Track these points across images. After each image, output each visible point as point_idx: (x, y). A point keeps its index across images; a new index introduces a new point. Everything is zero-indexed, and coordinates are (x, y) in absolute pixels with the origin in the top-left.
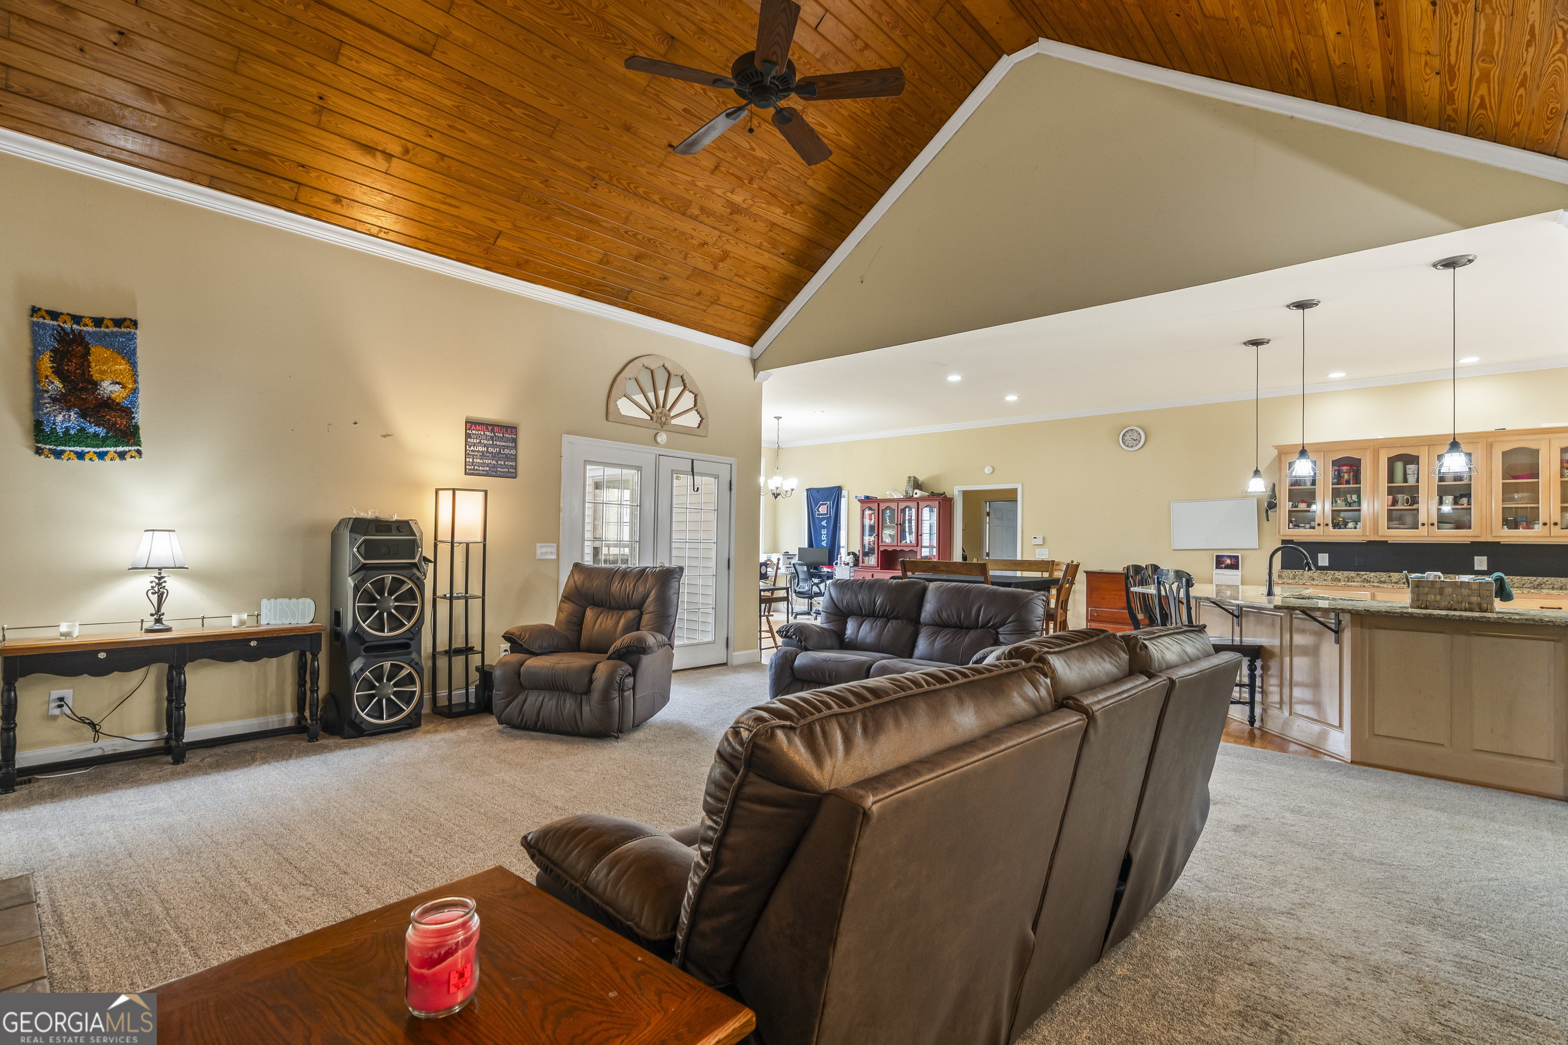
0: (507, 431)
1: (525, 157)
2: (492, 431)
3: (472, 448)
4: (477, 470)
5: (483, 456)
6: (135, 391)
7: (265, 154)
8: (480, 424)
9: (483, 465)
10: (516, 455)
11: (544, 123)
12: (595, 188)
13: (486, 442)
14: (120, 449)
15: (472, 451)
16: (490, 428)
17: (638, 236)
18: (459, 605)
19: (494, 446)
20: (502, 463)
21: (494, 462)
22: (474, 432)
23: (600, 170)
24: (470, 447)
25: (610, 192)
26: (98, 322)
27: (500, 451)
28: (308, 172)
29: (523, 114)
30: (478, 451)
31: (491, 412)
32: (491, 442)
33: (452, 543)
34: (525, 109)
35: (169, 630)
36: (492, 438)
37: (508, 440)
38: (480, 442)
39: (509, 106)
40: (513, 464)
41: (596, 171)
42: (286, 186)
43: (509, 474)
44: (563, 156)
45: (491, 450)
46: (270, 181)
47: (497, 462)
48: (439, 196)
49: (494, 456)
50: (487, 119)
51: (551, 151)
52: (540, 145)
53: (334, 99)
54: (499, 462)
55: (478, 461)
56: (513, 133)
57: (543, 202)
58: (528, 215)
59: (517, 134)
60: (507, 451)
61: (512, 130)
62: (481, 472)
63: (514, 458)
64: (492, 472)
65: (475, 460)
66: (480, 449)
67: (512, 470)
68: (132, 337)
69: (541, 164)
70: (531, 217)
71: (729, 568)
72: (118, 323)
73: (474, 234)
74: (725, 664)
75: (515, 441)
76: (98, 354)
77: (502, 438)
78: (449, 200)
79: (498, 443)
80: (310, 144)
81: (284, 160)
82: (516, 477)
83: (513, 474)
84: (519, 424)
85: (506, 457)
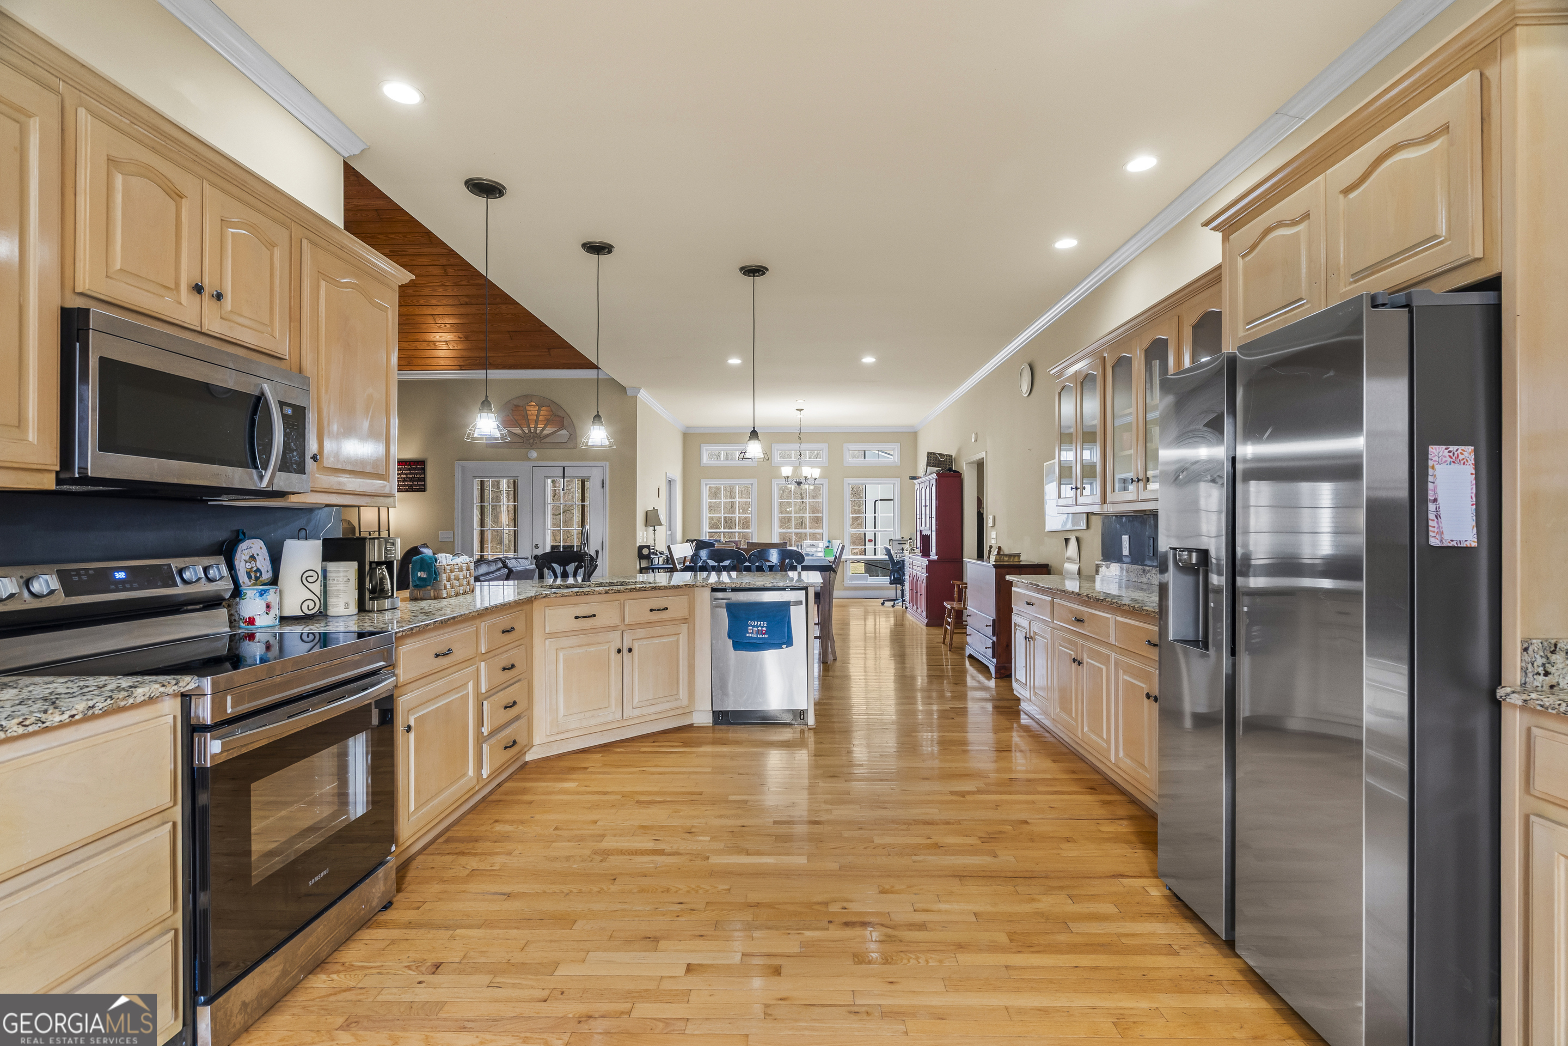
0: (418, 464)
2: (411, 465)
4: (404, 488)
5: (407, 480)
9: (407, 485)
10: (424, 478)
13: (406, 472)
15: (402, 478)
16: (409, 463)
19: (411, 474)
20: (416, 483)
21: (412, 483)
22: (404, 467)
24: (400, 476)
27: (415, 476)
30: (405, 478)
31: (411, 454)
32: (409, 471)
33: (380, 531)
36: (412, 470)
37: (419, 469)
38: (402, 472)
40: (423, 483)
43: (420, 490)
45: (409, 476)
49: (411, 480)
54: (414, 483)
55: (405, 483)
60: (418, 476)
62: (407, 489)
63: (424, 480)
64: (410, 489)
65: (403, 483)
66: (406, 476)
67: (422, 487)
75: (424, 469)
77: (416, 468)
79: (414, 472)
82: (425, 491)
83: (423, 489)
84: (426, 459)
85: (419, 480)
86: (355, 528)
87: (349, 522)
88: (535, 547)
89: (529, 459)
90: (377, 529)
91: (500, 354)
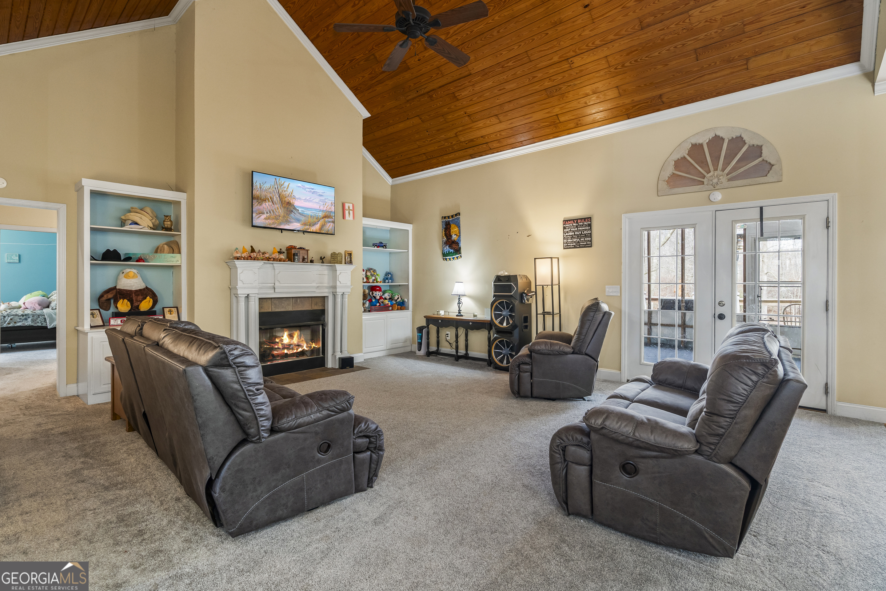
0: (585, 221)
1: (531, 78)
2: (577, 222)
3: (566, 234)
4: (569, 246)
5: (572, 237)
6: (459, 236)
7: (472, 140)
8: (569, 220)
9: (572, 242)
10: (591, 234)
11: (522, 59)
12: (573, 63)
13: (573, 229)
14: (457, 256)
15: (567, 236)
16: (575, 221)
17: (626, 65)
18: (549, 318)
19: (578, 231)
20: (583, 239)
21: (578, 240)
22: (567, 225)
23: (565, 54)
24: (565, 234)
25: (583, 58)
26: (452, 216)
27: (581, 233)
28: (485, 138)
29: (513, 63)
30: (570, 235)
31: (577, 212)
32: (576, 229)
33: (552, 285)
34: (510, 61)
35: (462, 316)
36: (577, 227)
37: (586, 226)
38: (571, 230)
39: (506, 65)
40: (589, 239)
41: (564, 56)
42: (484, 146)
43: (587, 246)
44: (543, 63)
45: (576, 233)
46: (475, 148)
47: (580, 239)
48: (522, 118)
49: (578, 236)
50: (505, 77)
51: (537, 66)
52: (530, 68)
53: (468, 111)
54: (581, 239)
55: (570, 240)
56: (517, 73)
57: (558, 89)
58: (559, 100)
59: (519, 72)
60: (585, 232)
61: (516, 73)
62: (571, 247)
63: (590, 235)
64: (578, 246)
65: (568, 241)
66: (571, 234)
67: (589, 243)
68: (459, 219)
69: (540, 75)
70: (561, 99)
71: (827, 310)
72: (456, 215)
73: (548, 123)
74: (825, 411)
75: (590, 225)
76: (453, 226)
77: (582, 225)
78: (526, 117)
79: (580, 229)
80: (476, 129)
81: (477, 138)
82: (591, 247)
83: (589, 245)
84: (592, 216)
85: (586, 236)
86: (530, 282)
87: (526, 277)
88: (719, 304)
89: (711, 202)
90: (550, 284)
91: (678, 87)
